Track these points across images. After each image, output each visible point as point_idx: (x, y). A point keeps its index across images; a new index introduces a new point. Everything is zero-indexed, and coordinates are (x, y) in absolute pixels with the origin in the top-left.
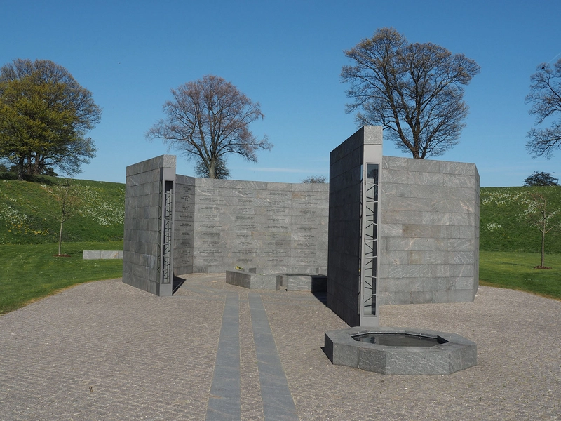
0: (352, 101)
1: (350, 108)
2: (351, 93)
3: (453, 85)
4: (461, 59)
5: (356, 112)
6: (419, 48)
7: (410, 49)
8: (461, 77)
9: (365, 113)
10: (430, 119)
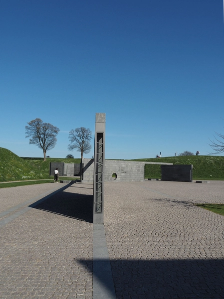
0: (27, 135)
1: (27, 137)
2: (27, 133)
3: (54, 134)
4: (55, 128)
5: (29, 138)
6: (46, 124)
7: (44, 124)
8: (56, 132)
9: (32, 139)
10: (48, 141)
